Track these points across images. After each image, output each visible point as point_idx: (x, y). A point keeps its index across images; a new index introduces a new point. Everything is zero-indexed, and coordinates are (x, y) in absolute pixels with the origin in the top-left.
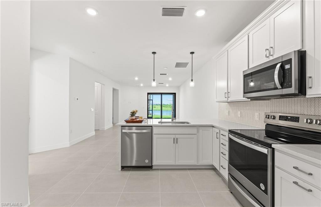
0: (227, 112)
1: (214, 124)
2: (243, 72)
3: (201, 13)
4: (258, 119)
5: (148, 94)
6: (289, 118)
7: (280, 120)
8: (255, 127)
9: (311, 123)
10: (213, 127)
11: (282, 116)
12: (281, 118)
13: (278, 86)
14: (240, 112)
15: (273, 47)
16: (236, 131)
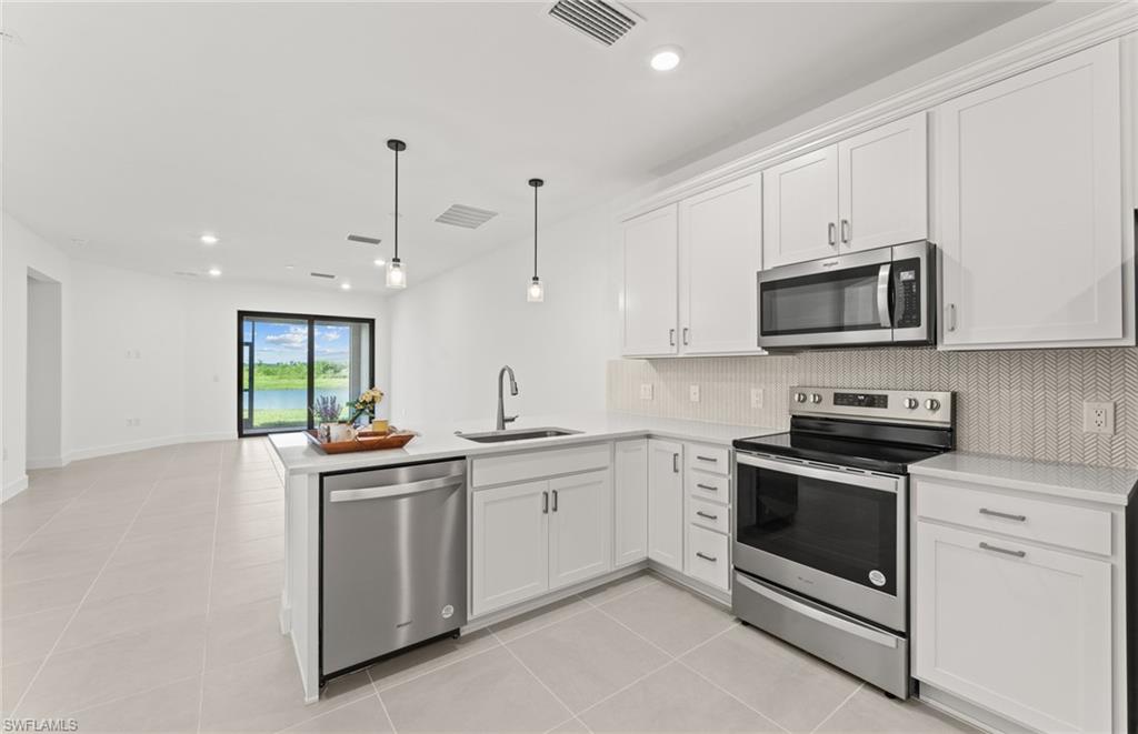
0: (645, 389)
1: (653, 429)
2: (759, 273)
3: (665, 61)
4: (760, 406)
5: (242, 315)
6: (860, 398)
7: (835, 403)
8: (760, 428)
9: (913, 408)
10: (649, 436)
11: (843, 395)
12: (840, 399)
13: (885, 318)
14: (697, 388)
15: (849, 222)
16: (757, 441)
